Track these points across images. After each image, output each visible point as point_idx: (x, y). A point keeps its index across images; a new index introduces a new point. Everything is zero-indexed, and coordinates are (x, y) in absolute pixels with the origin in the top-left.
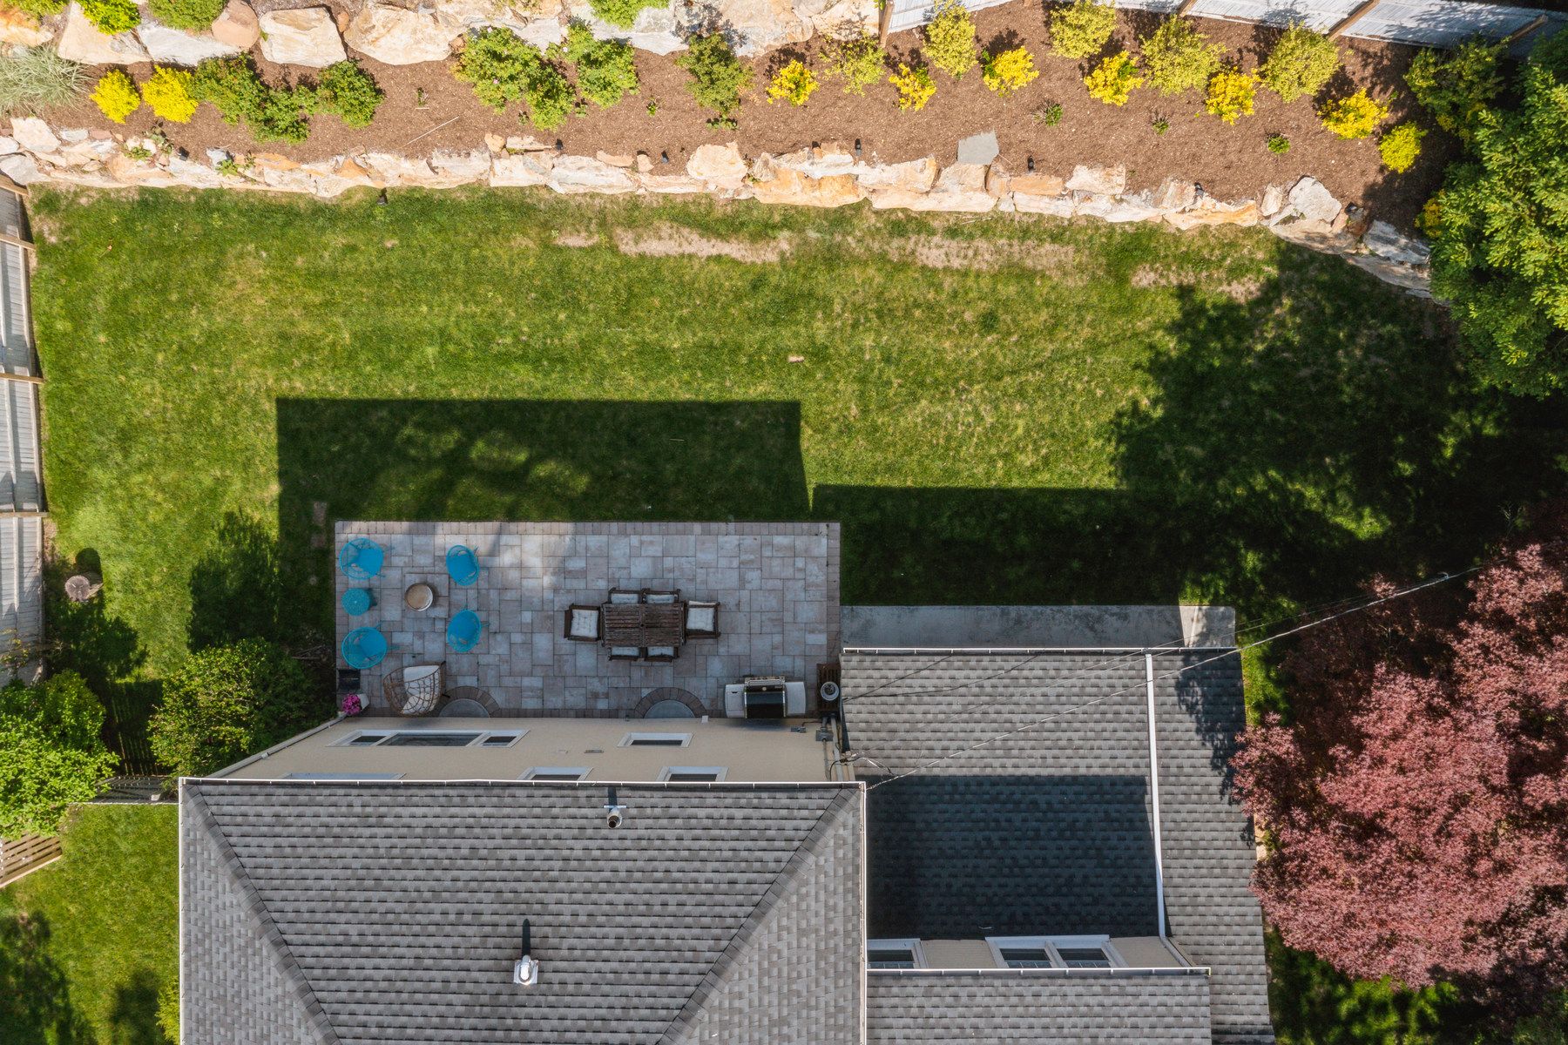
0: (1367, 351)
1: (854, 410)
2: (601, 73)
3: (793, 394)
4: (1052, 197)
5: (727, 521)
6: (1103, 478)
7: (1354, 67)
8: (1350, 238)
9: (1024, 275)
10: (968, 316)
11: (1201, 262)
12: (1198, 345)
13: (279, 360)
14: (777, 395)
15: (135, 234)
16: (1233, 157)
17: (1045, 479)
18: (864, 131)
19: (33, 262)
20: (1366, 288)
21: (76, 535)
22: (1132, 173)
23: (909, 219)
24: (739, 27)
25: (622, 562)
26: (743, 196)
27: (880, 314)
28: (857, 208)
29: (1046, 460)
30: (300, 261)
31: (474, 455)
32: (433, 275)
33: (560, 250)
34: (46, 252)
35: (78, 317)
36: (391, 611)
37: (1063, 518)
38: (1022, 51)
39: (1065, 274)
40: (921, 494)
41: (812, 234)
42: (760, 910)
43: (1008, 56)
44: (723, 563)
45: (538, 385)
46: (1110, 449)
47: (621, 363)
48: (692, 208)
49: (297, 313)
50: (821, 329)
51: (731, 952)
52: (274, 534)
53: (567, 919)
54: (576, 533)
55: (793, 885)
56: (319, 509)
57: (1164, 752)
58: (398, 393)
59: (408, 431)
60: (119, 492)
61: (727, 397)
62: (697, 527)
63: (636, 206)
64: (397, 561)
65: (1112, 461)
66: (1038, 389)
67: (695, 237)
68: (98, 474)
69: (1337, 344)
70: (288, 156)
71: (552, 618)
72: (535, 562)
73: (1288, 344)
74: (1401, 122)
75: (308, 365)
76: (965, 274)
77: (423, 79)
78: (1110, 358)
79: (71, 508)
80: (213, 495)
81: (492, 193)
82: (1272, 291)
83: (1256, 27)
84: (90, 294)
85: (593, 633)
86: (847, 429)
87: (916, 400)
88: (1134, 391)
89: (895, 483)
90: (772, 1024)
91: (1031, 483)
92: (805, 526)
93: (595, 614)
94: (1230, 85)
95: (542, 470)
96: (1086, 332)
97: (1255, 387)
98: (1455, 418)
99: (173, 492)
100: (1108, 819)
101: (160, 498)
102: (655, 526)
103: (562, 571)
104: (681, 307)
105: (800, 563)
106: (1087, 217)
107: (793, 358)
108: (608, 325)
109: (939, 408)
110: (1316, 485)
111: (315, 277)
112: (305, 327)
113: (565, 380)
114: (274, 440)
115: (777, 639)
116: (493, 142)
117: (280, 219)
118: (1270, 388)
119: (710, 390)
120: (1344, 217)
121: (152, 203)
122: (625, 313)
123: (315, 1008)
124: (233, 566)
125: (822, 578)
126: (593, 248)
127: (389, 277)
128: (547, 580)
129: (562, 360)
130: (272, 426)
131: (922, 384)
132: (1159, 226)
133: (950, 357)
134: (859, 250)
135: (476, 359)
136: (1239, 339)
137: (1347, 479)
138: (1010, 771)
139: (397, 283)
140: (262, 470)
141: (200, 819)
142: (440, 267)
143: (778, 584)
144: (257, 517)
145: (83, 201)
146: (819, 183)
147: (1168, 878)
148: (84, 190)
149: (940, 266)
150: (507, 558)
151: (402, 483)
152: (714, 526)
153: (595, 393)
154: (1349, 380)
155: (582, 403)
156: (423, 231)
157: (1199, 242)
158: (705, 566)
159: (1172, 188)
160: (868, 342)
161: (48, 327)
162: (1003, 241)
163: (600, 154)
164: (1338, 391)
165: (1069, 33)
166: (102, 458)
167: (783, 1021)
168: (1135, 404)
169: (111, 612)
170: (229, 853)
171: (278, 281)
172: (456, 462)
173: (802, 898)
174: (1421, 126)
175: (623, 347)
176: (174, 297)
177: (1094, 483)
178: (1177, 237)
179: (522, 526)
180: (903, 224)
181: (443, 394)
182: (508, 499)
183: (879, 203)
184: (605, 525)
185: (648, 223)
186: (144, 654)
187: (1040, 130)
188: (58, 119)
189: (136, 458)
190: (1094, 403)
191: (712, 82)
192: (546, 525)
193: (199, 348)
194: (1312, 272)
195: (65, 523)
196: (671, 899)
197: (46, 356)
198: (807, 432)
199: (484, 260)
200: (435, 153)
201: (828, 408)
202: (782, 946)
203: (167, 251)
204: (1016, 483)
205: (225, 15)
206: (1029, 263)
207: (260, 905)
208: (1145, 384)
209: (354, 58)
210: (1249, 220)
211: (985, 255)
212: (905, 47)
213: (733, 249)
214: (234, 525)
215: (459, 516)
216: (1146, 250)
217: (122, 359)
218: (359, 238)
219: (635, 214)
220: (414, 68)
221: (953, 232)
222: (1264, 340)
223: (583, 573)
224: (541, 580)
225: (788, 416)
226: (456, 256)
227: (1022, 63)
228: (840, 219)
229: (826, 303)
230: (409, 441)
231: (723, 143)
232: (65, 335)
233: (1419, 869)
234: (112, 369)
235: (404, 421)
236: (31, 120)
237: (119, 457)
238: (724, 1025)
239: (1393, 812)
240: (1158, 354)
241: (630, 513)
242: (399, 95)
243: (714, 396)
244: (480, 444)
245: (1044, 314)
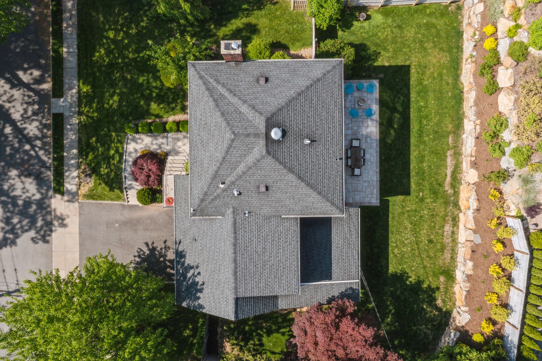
0: (425, 333)
1: (408, 209)
2: (497, 150)
3: (412, 194)
4: (464, 257)
5: (380, 177)
6: (392, 269)
7: (498, 326)
8: (455, 327)
9: (442, 250)
10: (432, 236)
11: (446, 293)
12: (425, 292)
13: (420, 66)
14: (412, 190)
15: (452, 30)
16: (475, 299)
17: (391, 256)
18: (481, 212)
19: (444, 4)
20: (440, 332)
21: (375, 14)
22: (471, 275)
23: (456, 222)
24: (509, 182)
25: (369, 152)
26: (463, 182)
27: (432, 215)
28: (460, 209)
29: (396, 256)
30: (445, 71)
31: (396, 115)
32: (442, 105)
33: (448, 136)
34: (447, 7)
35: (430, 15)
36: (356, 94)
37: (381, 260)
38: (503, 249)
39: (443, 260)
40: (387, 225)
41: (452, 198)
42: (319, 193)
43: (502, 246)
44: (369, 177)
45: (414, 130)
46: (399, 271)
47: (420, 151)
48: (459, 169)
49: (431, 70)
50: (428, 200)
51: (312, 187)
52: (375, 64)
53: (317, 150)
54: (376, 140)
55: (324, 200)
56: (382, 76)
57: (337, 284)
58: (411, 96)
59: (402, 98)
60: (386, 25)
61: (411, 177)
62: (378, 170)
63: (459, 155)
64: (369, 95)
65: (396, 272)
66: (414, 254)
67: (452, 169)
68: (390, 21)
69: (426, 325)
70: (475, 71)
71: (355, 134)
72: (369, 130)
73: (427, 314)
74: (485, 338)
75: (418, 73)
76: (443, 236)
77: (494, 105)
78: (422, 271)
79: (381, 13)
80: (385, 49)
81: (462, 119)
82: (439, 310)
83: (507, 304)
84: (436, 18)
85: (353, 145)
86: (403, 207)
87: (411, 224)
88: (414, 277)
89: (390, 219)
90: (294, 196)
91: (390, 252)
92: (379, 197)
93: (358, 145)
94: (494, 298)
95: (392, 132)
96: (428, 265)
97: (415, 306)
98: (409, 354)
99: (386, 39)
100: (323, 271)
101: (384, 35)
102: (378, 160)
103: (367, 137)
104: (434, 166)
105: (370, 196)
106: (457, 265)
107: (421, 194)
108: (429, 148)
109: (409, 230)
110: (391, 321)
111: (441, 75)
112: (428, 72)
113: (415, 137)
114: (399, 64)
115: (351, 190)
116: (478, 122)
117: (456, 67)
118: (415, 310)
119: (413, 173)
120: (461, 325)
121: (460, 34)
122: (432, 152)
123: (299, 94)
124: (367, 54)
125: (366, 201)
126: (449, 144)
127: (441, 94)
128: (364, 133)
129: (420, 137)
130: (403, 64)
131: (415, 225)
132: (455, 282)
133: (422, 232)
134: (448, 210)
135: (420, 115)
136: (427, 302)
137: (393, 328)
138: (333, 248)
139: (439, 95)
140: (392, 61)
141: (335, 64)
142: (444, 106)
143: (364, 190)
144: (380, 60)
145: (460, 17)
146: (467, 200)
147: (310, 285)
148: (463, 17)
149: (445, 229)
150: (370, 123)
151: (389, 97)
152: (378, 174)
153: (412, 145)
154: (418, 329)
155: (410, 142)
156: (453, 102)
157: (451, 292)
158: (368, 172)
159: (468, 285)
160: (425, 212)
161: (428, 8)
162: (451, 245)
163: (475, 148)
164: (415, 325)
165: (508, 260)
166: (394, 21)
167: (294, 199)
168: (410, 277)
169: (355, 23)
170: (328, 72)
171: (440, 66)
172: (394, 110)
173: (321, 203)
174: (484, 342)
175: (424, 152)
176: (435, 39)
177: (390, 268)
178: (452, 287)
179: (378, 127)
180: (455, 221)
181: (411, 107)
182: (385, 123)
183: (461, 215)
184: (378, 147)
185: (455, 158)
186: (344, 31)
187: (482, 254)
188: (483, 15)
189: (394, 30)
190: (410, 267)
191: (498, 177)
192: (378, 132)
193: (423, 46)
194: (444, 319)
195: (378, 11)
196: (321, 173)
197: (420, 7)
198: (403, 197)
199: (446, 117)
200: (476, 108)
201: (408, 202)
202: (311, 198)
203: (447, 38)
204: (390, 248)
205: (513, 61)
206: (446, 251)
207: (318, 80)
208: (415, 279)
209: (500, 89)
210: (458, 303)
211: (447, 240)
212: (502, 221)
213: (448, 179)
214: (377, 54)
215: (381, 111)
216: (449, 280)
217: (419, 26)
218: (451, 86)
219: (457, 154)
220: (497, 103)
221: (453, 232)
222: (427, 308)
223: (366, 142)
224: (364, 131)
225: (407, 192)
226: (447, 110)
227: (499, 249)
228: (456, 205)
229: (435, 202)
230: (399, 98)
231: (478, 178)
232: (426, 12)
233: (329, 339)
234: (417, 24)
235: (405, 97)
236: (483, 8)
237: (395, 25)
238: (296, 186)
239: (340, 334)
240: (423, 282)
241: (381, 154)
242: (490, 99)
243: (411, 174)
244: (399, 116)
245: (433, 255)
